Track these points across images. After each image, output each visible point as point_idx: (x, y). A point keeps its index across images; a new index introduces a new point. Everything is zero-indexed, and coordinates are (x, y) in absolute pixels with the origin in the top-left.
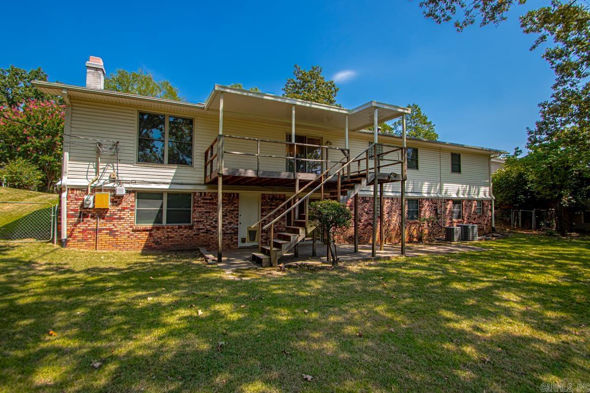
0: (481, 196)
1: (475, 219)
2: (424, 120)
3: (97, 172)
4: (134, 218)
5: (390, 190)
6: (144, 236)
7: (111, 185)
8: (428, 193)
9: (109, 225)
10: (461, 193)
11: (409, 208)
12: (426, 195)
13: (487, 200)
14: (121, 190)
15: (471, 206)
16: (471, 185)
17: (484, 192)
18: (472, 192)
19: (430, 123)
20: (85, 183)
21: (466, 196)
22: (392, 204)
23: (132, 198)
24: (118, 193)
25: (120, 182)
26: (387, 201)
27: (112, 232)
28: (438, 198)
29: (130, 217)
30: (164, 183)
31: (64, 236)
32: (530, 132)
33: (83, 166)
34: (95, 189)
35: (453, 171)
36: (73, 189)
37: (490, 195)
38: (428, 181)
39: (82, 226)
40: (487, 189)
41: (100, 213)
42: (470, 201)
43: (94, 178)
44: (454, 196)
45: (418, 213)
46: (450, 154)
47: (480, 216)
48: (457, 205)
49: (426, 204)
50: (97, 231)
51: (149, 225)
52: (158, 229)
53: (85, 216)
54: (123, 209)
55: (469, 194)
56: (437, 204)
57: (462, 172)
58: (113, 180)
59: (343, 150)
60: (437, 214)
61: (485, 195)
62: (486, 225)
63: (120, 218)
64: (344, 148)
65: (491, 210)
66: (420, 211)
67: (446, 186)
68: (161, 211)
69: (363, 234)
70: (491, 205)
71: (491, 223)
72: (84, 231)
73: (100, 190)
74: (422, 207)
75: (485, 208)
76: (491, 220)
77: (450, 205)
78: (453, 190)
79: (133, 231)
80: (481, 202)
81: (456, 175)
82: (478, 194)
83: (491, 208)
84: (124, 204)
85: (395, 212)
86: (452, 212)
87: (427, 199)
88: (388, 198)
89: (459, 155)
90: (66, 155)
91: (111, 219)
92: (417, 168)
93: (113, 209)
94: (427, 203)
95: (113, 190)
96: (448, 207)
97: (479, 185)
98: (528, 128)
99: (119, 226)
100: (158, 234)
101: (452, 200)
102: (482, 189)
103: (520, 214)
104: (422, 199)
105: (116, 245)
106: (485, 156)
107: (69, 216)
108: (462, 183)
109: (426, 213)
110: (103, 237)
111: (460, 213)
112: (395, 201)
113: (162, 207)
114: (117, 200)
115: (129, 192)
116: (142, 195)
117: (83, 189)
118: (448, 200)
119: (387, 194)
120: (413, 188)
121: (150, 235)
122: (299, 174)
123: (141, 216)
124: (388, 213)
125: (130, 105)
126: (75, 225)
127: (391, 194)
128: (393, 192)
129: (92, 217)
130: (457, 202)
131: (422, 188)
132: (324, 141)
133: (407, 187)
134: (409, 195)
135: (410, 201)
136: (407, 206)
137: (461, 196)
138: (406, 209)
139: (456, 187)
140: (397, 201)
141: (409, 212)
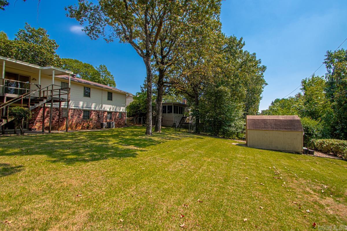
0: (121, 111)
1: (118, 120)
2: (109, 74)
5: (73, 106)
8: (95, 108)
10: (112, 109)
11: (84, 114)
12: (93, 109)
13: (124, 112)
15: (116, 114)
16: (117, 106)
17: (122, 109)
18: (117, 109)
19: (112, 76)
21: (114, 110)
22: (74, 112)
26: (71, 110)
28: (100, 111)
32: (141, 88)
35: (108, 99)
37: (125, 111)
38: (95, 103)
40: (124, 108)
42: (116, 112)
44: (108, 110)
45: (89, 117)
46: (107, 93)
47: (120, 119)
48: (109, 114)
49: (93, 113)
55: (116, 109)
56: (99, 114)
57: (113, 99)
59: (37, 85)
60: (99, 117)
61: (123, 110)
62: (123, 123)
64: (37, 84)
65: (125, 117)
66: (90, 116)
67: (104, 106)
69: (55, 125)
70: (125, 114)
71: (125, 122)
74: (91, 114)
75: (123, 116)
76: (125, 120)
77: (106, 114)
78: (108, 107)
80: (121, 113)
81: (110, 101)
82: (120, 110)
83: (125, 116)
85: (75, 116)
86: (106, 117)
87: (94, 111)
88: (72, 109)
89: (112, 93)
92: (89, 96)
94: (94, 112)
96: (105, 114)
97: (120, 106)
98: (141, 86)
101: (107, 112)
102: (122, 108)
103: (138, 119)
104: (91, 111)
106: (125, 95)
108: (113, 105)
109: (93, 116)
111: (111, 117)
112: (76, 111)
118: (105, 112)
119: (71, 107)
120: (87, 106)
122: (7, 94)
124: (71, 116)
127: (73, 107)
128: (74, 106)
130: (109, 113)
131: (91, 106)
132: (32, 78)
133: (83, 105)
134: (84, 108)
135: (85, 111)
136: (83, 113)
137: (111, 110)
138: (82, 115)
139: (110, 106)
140: (77, 111)
141: (84, 116)
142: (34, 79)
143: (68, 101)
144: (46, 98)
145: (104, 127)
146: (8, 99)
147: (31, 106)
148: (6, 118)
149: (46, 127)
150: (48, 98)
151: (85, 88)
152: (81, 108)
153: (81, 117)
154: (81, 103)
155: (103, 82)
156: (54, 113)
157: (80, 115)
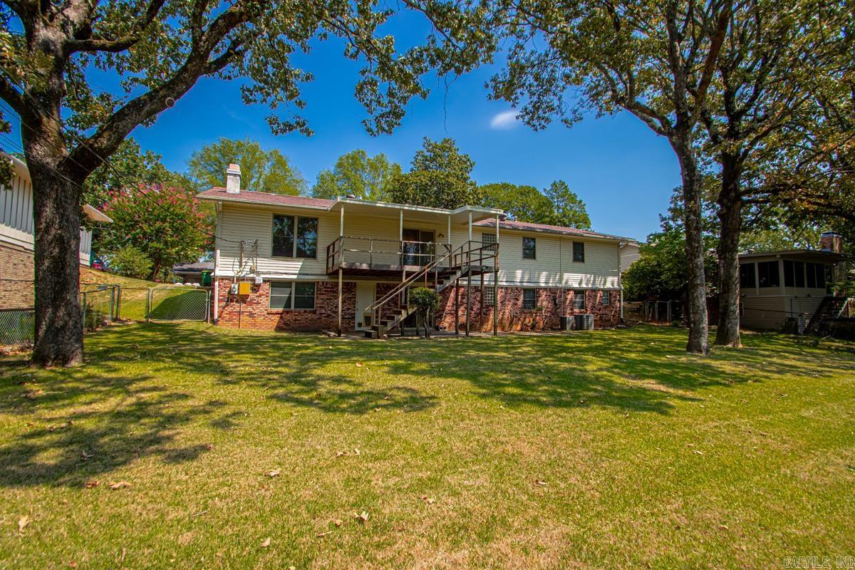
0: (608, 285)
1: (600, 310)
2: (572, 198)
3: (241, 266)
4: (268, 303)
5: (505, 280)
6: (277, 318)
7: (251, 275)
8: (546, 283)
9: (250, 309)
10: (584, 282)
11: (524, 297)
12: (543, 285)
13: (615, 290)
14: (259, 280)
15: (596, 296)
16: (596, 274)
17: (611, 282)
18: (598, 282)
19: (580, 202)
20: (231, 274)
21: (590, 286)
22: (506, 293)
23: (267, 286)
24: (257, 282)
25: (258, 273)
26: (501, 290)
27: (251, 315)
28: (557, 288)
29: (265, 301)
30: (293, 274)
31: (216, 317)
32: (663, 219)
33: (230, 260)
34: (240, 279)
35: (576, 259)
36: (223, 278)
37: (619, 285)
38: (546, 271)
39: (229, 309)
40: (616, 279)
41: (243, 299)
42: (594, 291)
43: (238, 270)
44: (576, 285)
45: (534, 304)
46: (571, 244)
47: (606, 307)
48: (579, 295)
49: (543, 295)
50: (240, 313)
51: (280, 310)
52: (287, 312)
53: (232, 301)
54: (260, 296)
55: (594, 283)
56: (556, 295)
57: (586, 259)
58: (252, 271)
59: (445, 246)
60: (555, 304)
61: (613, 285)
62: (614, 316)
63: (258, 303)
64: (446, 243)
65: (620, 301)
66: (538, 301)
67: (566, 276)
68: (290, 298)
70: (620, 295)
71: (620, 314)
72: (230, 313)
73: (243, 280)
74: (539, 297)
75: (613, 299)
76: (620, 310)
77: (571, 295)
78: (574, 279)
79: (268, 314)
80: (608, 293)
81: (578, 264)
82: (605, 284)
83: (620, 298)
84: (261, 292)
85: (509, 301)
86: (572, 303)
87: (545, 289)
88: (502, 288)
89: (582, 245)
90: (218, 252)
91: (251, 303)
92: (534, 258)
93: (252, 296)
94: (545, 293)
95: (253, 280)
96: (569, 297)
97: (605, 275)
98: (660, 215)
99: (258, 310)
100: (287, 317)
101: (573, 290)
102: (610, 279)
103: (656, 305)
104: (539, 289)
105: (254, 325)
106: (615, 245)
107: (220, 301)
108: (586, 273)
109: (544, 302)
110: (244, 318)
111: (583, 302)
112: (510, 291)
113: (290, 294)
114: (256, 288)
115: (265, 281)
116: (276, 284)
117: (230, 279)
118: (569, 290)
119: (501, 284)
120: (530, 278)
121: (281, 318)
122: (406, 266)
123: (274, 302)
124: (502, 302)
125: (267, 209)
126: (224, 308)
127: (504, 284)
129: (237, 302)
130: (579, 292)
131: (539, 278)
132: (437, 234)
133: (523, 278)
134: (525, 284)
135: (526, 290)
136: (522, 296)
137: (584, 286)
138: (521, 298)
139: (579, 276)
140: (512, 291)
141: (524, 302)
142: (441, 235)
143: (496, 272)
144: (459, 268)
145: (568, 327)
146: (409, 274)
147: (438, 286)
148: (405, 308)
149: (462, 324)
150: (463, 268)
151: (524, 241)
152: (519, 284)
153: (520, 303)
154: (519, 273)
155: (560, 222)
156: (473, 296)
157: (517, 300)
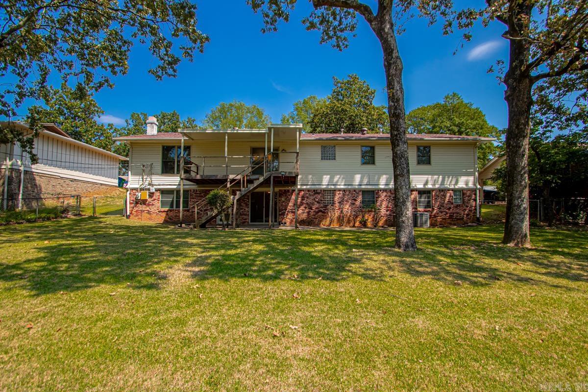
0: (461, 185)
1: (449, 209)
3: (143, 181)
4: (160, 204)
5: (343, 184)
6: (164, 214)
7: (148, 187)
8: (386, 185)
9: (148, 208)
10: (430, 183)
11: (363, 198)
12: (382, 187)
13: (469, 189)
14: (153, 190)
15: (444, 196)
16: (445, 174)
17: (465, 182)
18: (447, 182)
20: (137, 186)
21: (437, 186)
22: (344, 195)
23: (158, 194)
24: (151, 191)
25: (153, 185)
26: (338, 193)
27: (149, 212)
29: (158, 204)
30: (174, 185)
31: (128, 214)
33: (137, 178)
34: (142, 189)
35: (420, 162)
36: (132, 189)
37: (475, 185)
38: (386, 174)
39: (136, 209)
40: (471, 179)
41: (144, 202)
42: (443, 190)
43: (141, 183)
44: (421, 186)
45: (374, 203)
47: (458, 206)
48: (424, 195)
49: (383, 195)
50: (142, 211)
51: (166, 209)
52: (171, 211)
53: (137, 203)
54: (155, 200)
55: (442, 184)
57: (433, 161)
58: (150, 184)
61: (466, 185)
62: (467, 215)
63: (153, 205)
65: (475, 200)
66: (377, 201)
68: (173, 201)
69: (315, 218)
70: (475, 194)
71: (475, 213)
72: (137, 211)
73: (143, 190)
74: (379, 197)
75: (466, 198)
76: (475, 209)
77: (414, 195)
78: (419, 181)
79: (159, 212)
80: (462, 192)
81: (424, 167)
82: (457, 183)
83: (476, 197)
84: (154, 197)
85: (347, 201)
86: (416, 202)
87: (385, 190)
88: (340, 190)
90: (130, 172)
91: (149, 205)
92: (374, 163)
93: (149, 200)
94: (385, 194)
95: (149, 189)
96: (412, 197)
97: (457, 175)
99: (153, 209)
100: (171, 214)
101: (417, 190)
102: (463, 179)
104: (378, 190)
105: (150, 219)
106: (471, 146)
107: (130, 203)
108: (433, 174)
109: (383, 202)
110: (145, 214)
111: (429, 202)
112: (347, 193)
113: (173, 198)
114: (151, 195)
115: (157, 190)
116: (164, 192)
117: (136, 189)
118: (412, 190)
119: (339, 187)
120: (369, 181)
121: (167, 214)
123: (163, 204)
124: (340, 203)
125: (159, 143)
126: (133, 208)
127: (342, 187)
128: (345, 185)
129: (140, 204)
130: (423, 192)
131: (379, 179)
132: (281, 149)
133: (361, 180)
134: (363, 187)
135: (365, 192)
136: (360, 197)
137: (430, 186)
138: (360, 199)
139: (424, 178)
140: (351, 193)
141: (363, 202)
142: (283, 150)
149: (301, 221)
152: (357, 187)
153: (358, 203)
154: (358, 178)
156: (312, 198)
157: (355, 200)
